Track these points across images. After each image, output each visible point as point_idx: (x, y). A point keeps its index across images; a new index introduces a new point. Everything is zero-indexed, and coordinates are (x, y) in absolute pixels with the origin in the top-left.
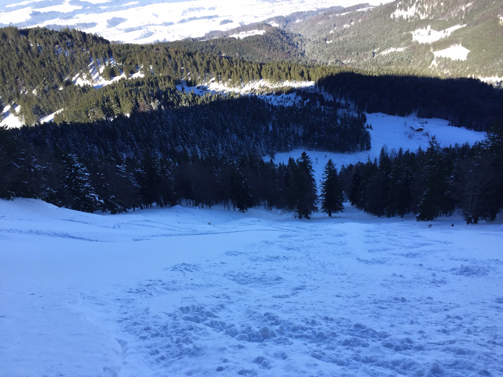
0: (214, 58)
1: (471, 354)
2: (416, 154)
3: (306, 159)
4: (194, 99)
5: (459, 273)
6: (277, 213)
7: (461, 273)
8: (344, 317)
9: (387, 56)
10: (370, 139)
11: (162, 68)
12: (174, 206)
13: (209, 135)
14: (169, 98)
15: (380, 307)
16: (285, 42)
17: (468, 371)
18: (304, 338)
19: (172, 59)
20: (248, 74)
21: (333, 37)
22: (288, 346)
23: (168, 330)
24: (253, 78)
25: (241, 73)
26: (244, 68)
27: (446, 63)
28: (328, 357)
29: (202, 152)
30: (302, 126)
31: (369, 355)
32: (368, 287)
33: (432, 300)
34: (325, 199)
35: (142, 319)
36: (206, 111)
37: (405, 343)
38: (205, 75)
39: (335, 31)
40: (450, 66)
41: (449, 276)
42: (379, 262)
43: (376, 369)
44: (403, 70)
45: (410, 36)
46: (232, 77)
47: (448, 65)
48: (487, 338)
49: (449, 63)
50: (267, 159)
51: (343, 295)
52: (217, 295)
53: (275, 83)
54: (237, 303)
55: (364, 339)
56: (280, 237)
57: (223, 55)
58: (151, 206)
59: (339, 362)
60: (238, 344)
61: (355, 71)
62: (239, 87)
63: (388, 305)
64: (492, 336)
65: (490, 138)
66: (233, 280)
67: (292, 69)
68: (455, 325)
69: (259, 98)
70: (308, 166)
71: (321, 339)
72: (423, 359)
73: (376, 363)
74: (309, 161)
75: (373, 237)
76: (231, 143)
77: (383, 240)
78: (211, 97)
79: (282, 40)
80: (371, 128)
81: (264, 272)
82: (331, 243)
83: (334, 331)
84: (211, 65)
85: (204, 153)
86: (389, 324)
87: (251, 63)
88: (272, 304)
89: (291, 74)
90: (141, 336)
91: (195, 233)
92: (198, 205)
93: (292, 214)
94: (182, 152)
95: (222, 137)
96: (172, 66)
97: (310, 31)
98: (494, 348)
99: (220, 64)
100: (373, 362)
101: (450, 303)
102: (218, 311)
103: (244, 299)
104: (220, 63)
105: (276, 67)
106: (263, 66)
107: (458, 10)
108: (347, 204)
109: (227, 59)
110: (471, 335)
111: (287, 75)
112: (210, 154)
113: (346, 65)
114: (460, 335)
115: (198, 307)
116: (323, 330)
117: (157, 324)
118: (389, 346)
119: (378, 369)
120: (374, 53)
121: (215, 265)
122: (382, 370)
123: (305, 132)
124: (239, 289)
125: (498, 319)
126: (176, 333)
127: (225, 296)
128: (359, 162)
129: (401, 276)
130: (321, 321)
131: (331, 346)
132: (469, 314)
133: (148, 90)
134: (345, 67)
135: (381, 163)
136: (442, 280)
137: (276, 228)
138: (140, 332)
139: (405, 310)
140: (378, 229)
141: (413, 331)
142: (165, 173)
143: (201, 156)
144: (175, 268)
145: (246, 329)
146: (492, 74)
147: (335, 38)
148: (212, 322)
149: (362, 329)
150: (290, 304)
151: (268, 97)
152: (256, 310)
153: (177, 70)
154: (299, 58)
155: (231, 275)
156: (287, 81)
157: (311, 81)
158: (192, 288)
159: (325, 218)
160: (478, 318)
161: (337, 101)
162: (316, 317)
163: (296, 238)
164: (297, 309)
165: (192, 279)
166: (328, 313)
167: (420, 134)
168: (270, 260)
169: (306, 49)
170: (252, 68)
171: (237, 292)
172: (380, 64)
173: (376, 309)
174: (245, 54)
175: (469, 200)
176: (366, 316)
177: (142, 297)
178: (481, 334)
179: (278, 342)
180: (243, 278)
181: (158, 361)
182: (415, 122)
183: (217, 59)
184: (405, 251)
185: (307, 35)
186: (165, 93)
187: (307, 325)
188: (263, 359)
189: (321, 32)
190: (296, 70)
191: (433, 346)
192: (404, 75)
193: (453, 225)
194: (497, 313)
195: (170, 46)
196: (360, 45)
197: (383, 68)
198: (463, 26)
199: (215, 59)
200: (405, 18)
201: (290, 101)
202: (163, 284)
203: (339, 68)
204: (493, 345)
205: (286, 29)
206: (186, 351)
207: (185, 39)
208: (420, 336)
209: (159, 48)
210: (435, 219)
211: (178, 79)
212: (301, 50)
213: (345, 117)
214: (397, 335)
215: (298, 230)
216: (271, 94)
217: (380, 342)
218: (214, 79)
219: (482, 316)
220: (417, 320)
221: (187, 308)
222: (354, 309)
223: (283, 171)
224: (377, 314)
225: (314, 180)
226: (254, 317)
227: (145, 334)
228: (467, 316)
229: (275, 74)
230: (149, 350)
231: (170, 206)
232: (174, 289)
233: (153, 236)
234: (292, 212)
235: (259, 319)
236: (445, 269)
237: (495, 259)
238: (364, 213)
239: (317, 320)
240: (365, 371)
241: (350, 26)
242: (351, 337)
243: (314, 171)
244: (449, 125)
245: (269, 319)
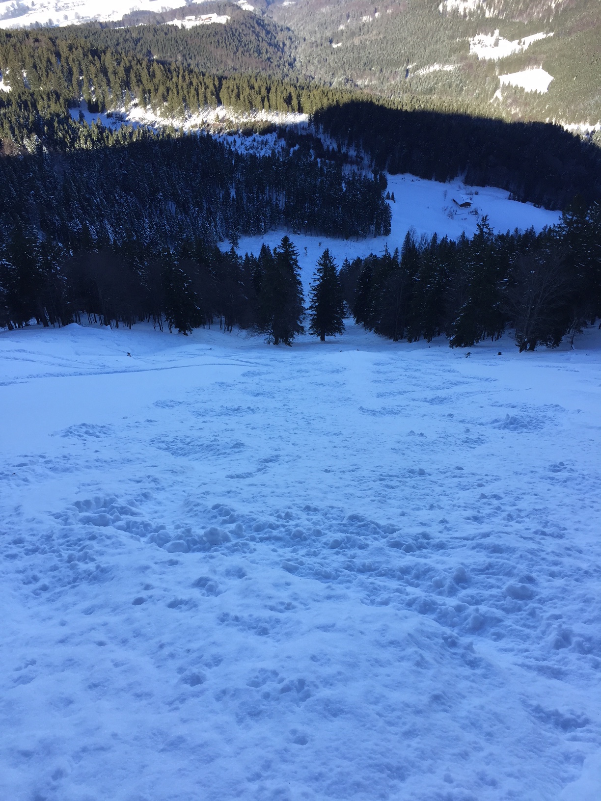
0: (139, 62)
1: (511, 553)
2: (457, 243)
3: (289, 247)
4: (102, 136)
5: (503, 426)
6: (239, 336)
7: (505, 426)
8: (334, 505)
9: (428, 77)
10: (390, 217)
11: (44, 75)
12: (67, 324)
13: (128, 202)
14: (57, 133)
15: (387, 486)
16: (262, 40)
17: (505, 578)
18: (273, 541)
19: (63, 60)
20: (198, 95)
21: (344, 38)
22: (248, 555)
23: (53, 542)
24: (206, 102)
25: (185, 93)
26: (191, 83)
27: (516, 94)
28: (308, 567)
29: (116, 233)
30: (284, 192)
31: (367, 561)
32: (372, 453)
33: (463, 472)
34: (316, 313)
35: (9, 526)
36: (123, 159)
37: (420, 540)
38: (122, 93)
39: (347, 27)
40: (521, 102)
41: (489, 432)
42: (391, 412)
43: (376, 581)
44: (450, 104)
45: (466, 46)
46: (169, 98)
47: (519, 99)
48: (535, 526)
49: (521, 96)
50: (225, 247)
51: (334, 468)
52: (137, 478)
53: (243, 113)
54: (171, 488)
55: (362, 538)
56: (243, 375)
57: (154, 57)
58: (27, 325)
59: (323, 573)
60: (170, 558)
61: (374, 101)
62: (181, 118)
63: (400, 481)
64: (541, 522)
65: (565, 222)
66: (166, 449)
67: (273, 89)
68: (492, 509)
69: (216, 140)
70: (292, 259)
71: (298, 542)
72: (443, 563)
73: (376, 572)
74: (293, 251)
75: (385, 373)
76: (167, 218)
77: (399, 377)
78: (131, 134)
79: (258, 36)
80: (393, 198)
81: (215, 434)
82: (322, 384)
83: (318, 527)
84: (132, 75)
85: (119, 233)
86: (400, 511)
87: (204, 75)
88: (225, 489)
89: (271, 98)
90: (7, 553)
91: (104, 371)
92: (110, 324)
93: (263, 338)
94: (81, 231)
95: (150, 207)
96: (63, 72)
97: (306, 22)
98: (542, 541)
99: (149, 74)
100: (374, 570)
101: (486, 475)
102: (138, 503)
103: (181, 482)
104: (149, 72)
105: (245, 85)
106: (224, 82)
107: (545, 7)
108: (349, 321)
109: (161, 66)
110: (512, 523)
111: (263, 101)
112: (130, 236)
113: (361, 89)
114: (497, 523)
115: (105, 500)
116: (302, 526)
117: (35, 532)
118: (396, 545)
119: (379, 581)
120: (407, 71)
121: (137, 424)
122: (385, 582)
123: (290, 203)
124: (173, 466)
125: (551, 497)
126: (68, 546)
127: (151, 479)
128: (372, 254)
129: (422, 434)
130: (299, 512)
131: (312, 550)
132: (512, 491)
133: (19, 117)
134: (359, 92)
135: (404, 256)
136: (479, 438)
137: (237, 360)
138: (6, 547)
139: (424, 489)
140: (394, 360)
141: (432, 520)
142: (50, 268)
143: (114, 239)
144: (68, 431)
145: (183, 533)
146: (581, 118)
147: (347, 38)
148: (128, 523)
149: (360, 522)
150: (253, 488)
151: (230, 139)
152: (199, 501)
153: (71, 81)
154: (285, 70)
155: (163, 442)
156: (264, 111)
157: (302, 113)
158: (96, 467)
159: (314, 344)
160: (524, 496)
161: (342, 152)
162: (293, 506)
163: (268, 377)
164: (263, 496)
165: (97, 451)
166: (310, 499)
167: (465, 211)
168: (226, 414)
169: (298, 56)
170: (205, 84)
171: (170, 471)
172: (415, 90)
173: (382, 488)
174: (193, 58)
175: (526, 316)
176: (367, 500)
177: (9, 485)
178: (527, 520)
179: (233, 550)
180: (181, 445)
181: (36, 593)
182: (461, 191)
183: (144, 64)
184: (430, 394)
185: (301, 31)
186: (50, 123)
187: (277, 521)
188: (208, 580)
189: (325, 27)
190: (278, 92)
191: (458, 543)
192: (451, 112)
193: (500, 354)
194: (551, 487)
195: (59, 35)
196: (386, 56)
197: (419, 97)
198: (549, 35)
199: (141, 64)
200: (462, 13)
201: (267, 146)
202: (47, 462)
203: (350, 93)
204: (542, 536)
205: (265, 15)
206: (84, 575)
207: (87, 23)
208: (441, 527)
209: (40, 38)
210: (475, 344)
211: (73, 98)
212: (290, 56)
213: (354, 178)
214: (409, 530)
215: (273, 363)
216: (236, 133)
217: (385, 540)
218: (137, 101)
219: (529, 493)
220: (439, 503)
221: (87, 503)
222: (350, 490)
223: (251, 267)
224: (383, 497)
225: (300, 283)
226: (196, 512)
227: (15, 550)
228: (509, 494)
229: (244, 97)
230: (21, 576)
231: (61, 324)
232: (66, 470)
233: (31, 376)
234: (263, 334)
235: (205, 515)
236: (483, 421)
237: (554, 404)
238: (374, 335)
239: (294, 511)
240: (362, 584)
241: (373, 20)
242: (344, 535)
243: (301, 269)
244: (509, 199)
245: (220, 515)
